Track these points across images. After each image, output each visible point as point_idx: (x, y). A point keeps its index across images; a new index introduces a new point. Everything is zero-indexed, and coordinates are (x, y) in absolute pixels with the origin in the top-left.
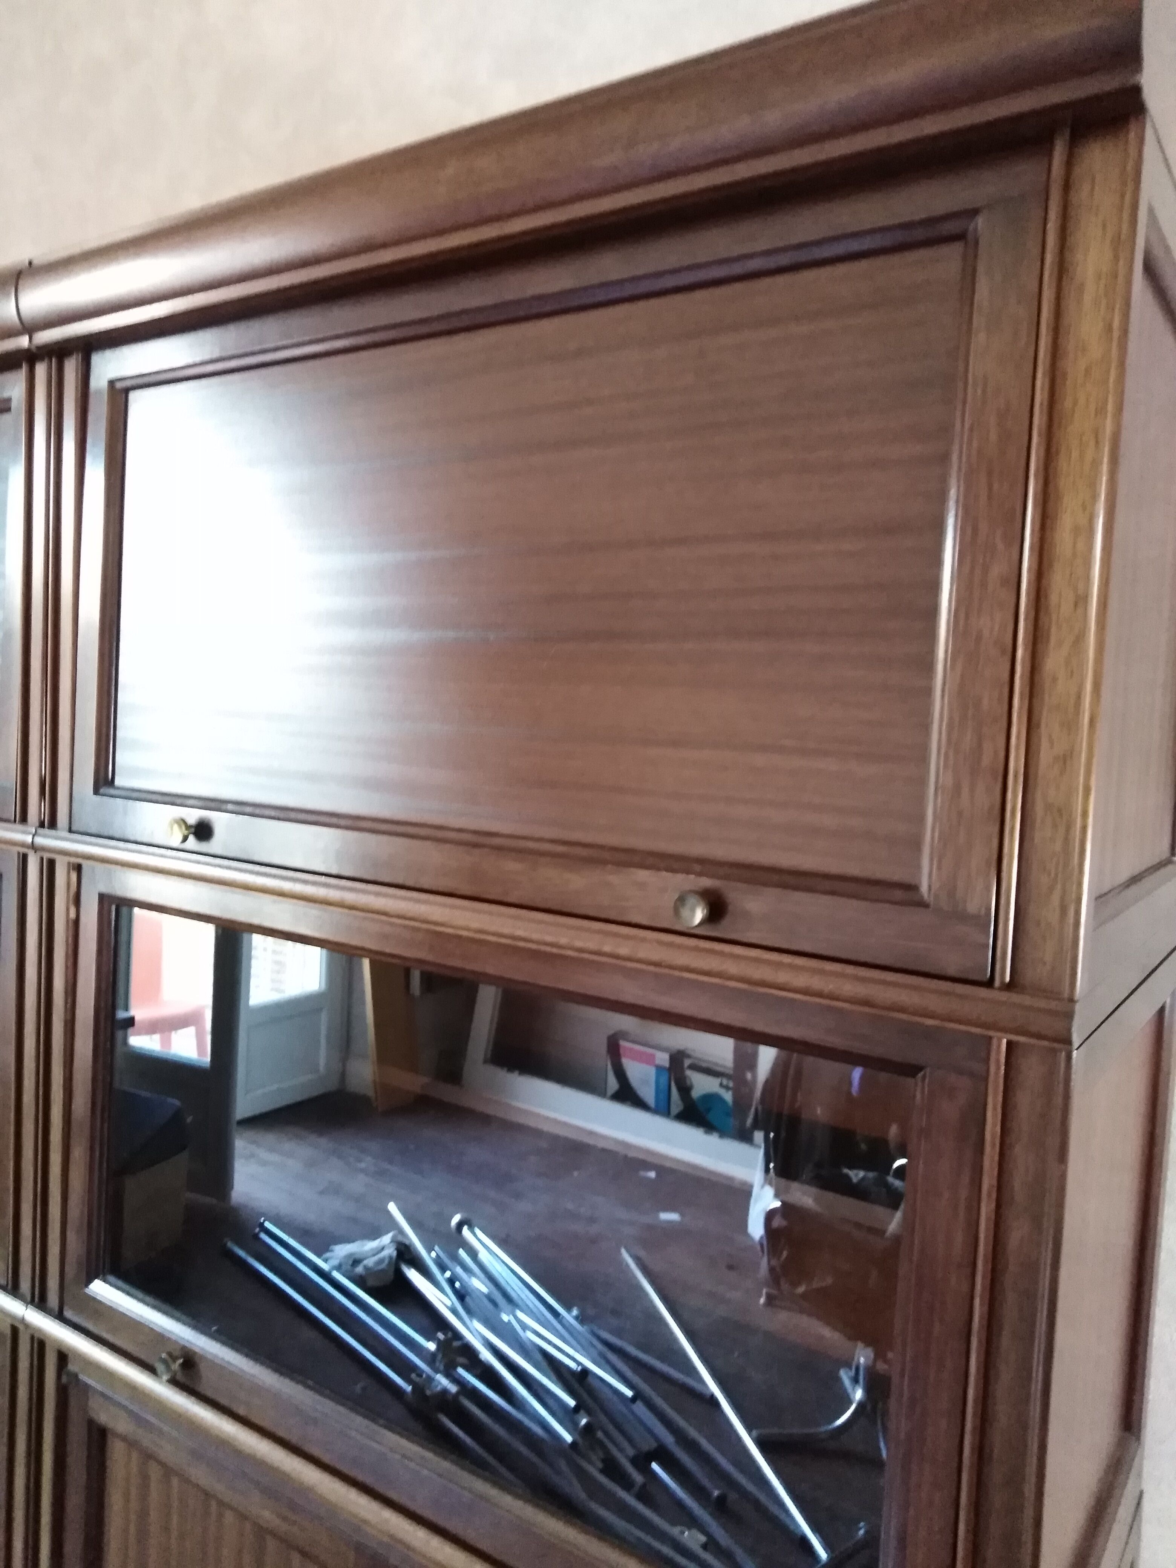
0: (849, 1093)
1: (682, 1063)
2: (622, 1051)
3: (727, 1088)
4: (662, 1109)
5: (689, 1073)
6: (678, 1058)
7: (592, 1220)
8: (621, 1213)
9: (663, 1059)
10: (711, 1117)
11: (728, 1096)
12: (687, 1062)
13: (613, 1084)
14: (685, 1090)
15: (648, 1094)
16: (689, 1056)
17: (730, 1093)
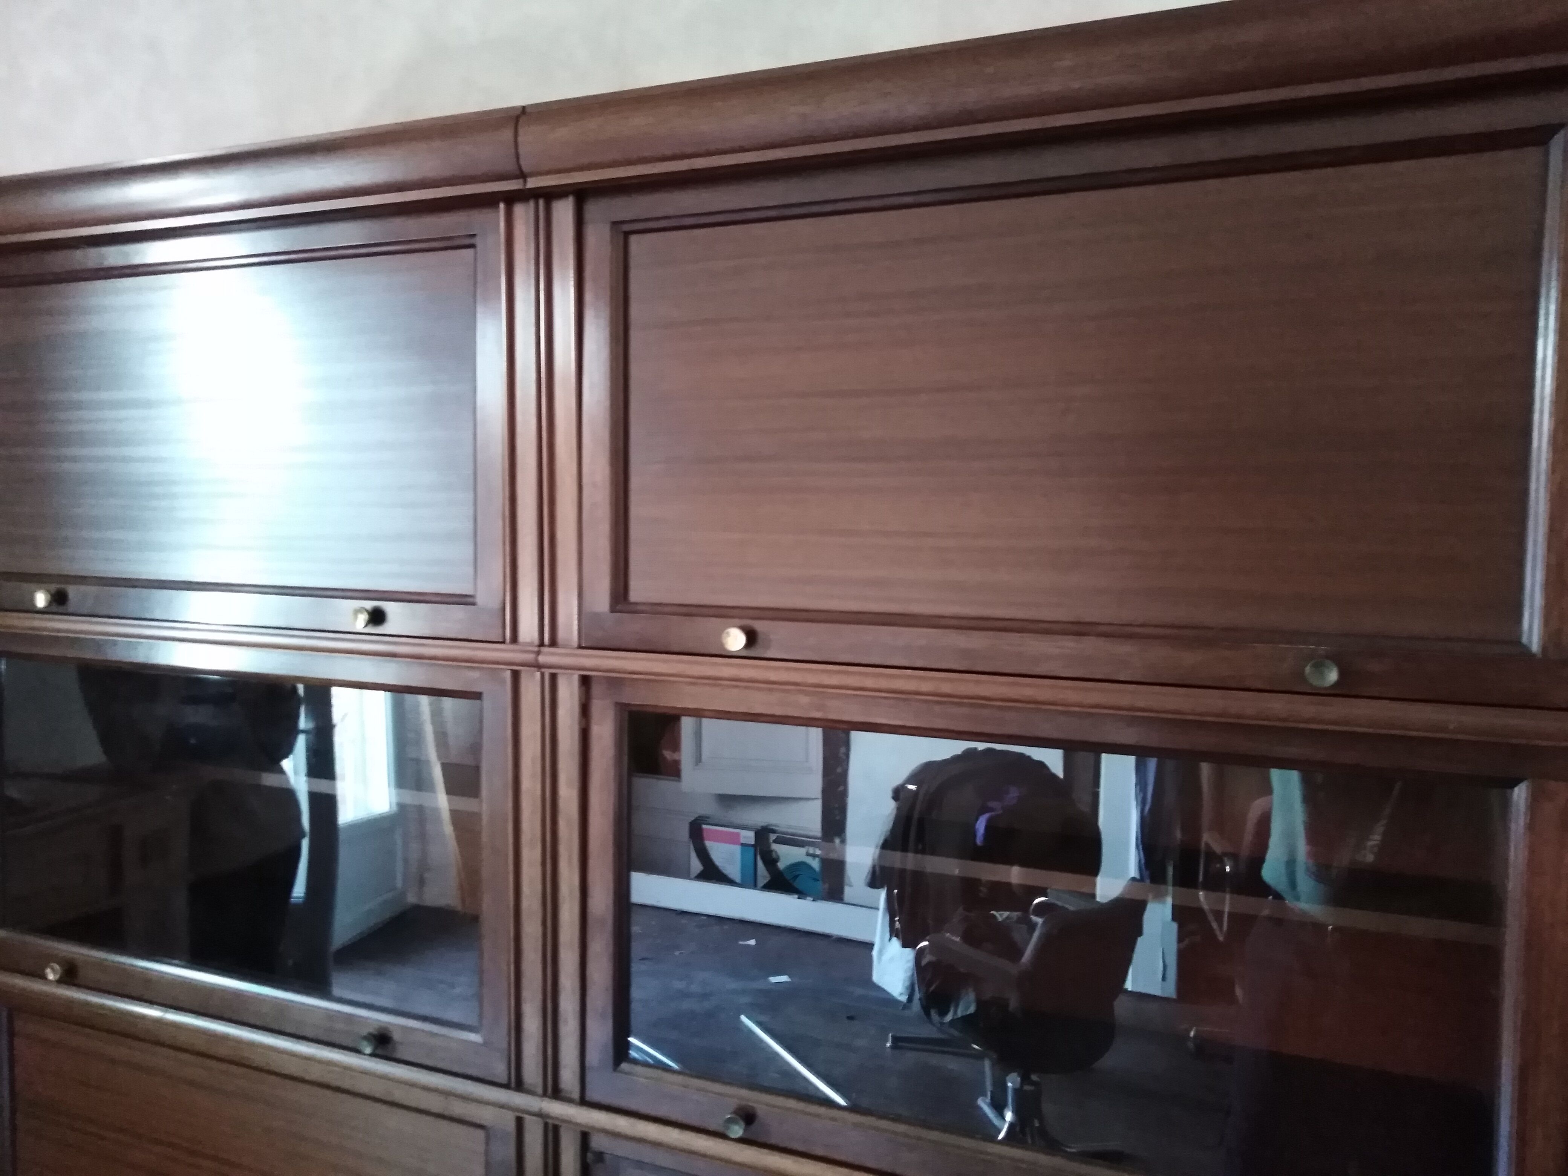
0: (975, 843)
1: (768, 839)
2: (705, 835)
3: (814, 856)
4: (750, 882)
5: (775, 847)
6: (763, 833)
7: (705, 996)
8: (732, 984)
9: (748, 837)
10: (797, 884)
11: (815, 864)
12: (773, 837)
13: (696, 866)
14: (770, 861)
15: (733, 870)
16: (774, 832)
17: (817, 859)
